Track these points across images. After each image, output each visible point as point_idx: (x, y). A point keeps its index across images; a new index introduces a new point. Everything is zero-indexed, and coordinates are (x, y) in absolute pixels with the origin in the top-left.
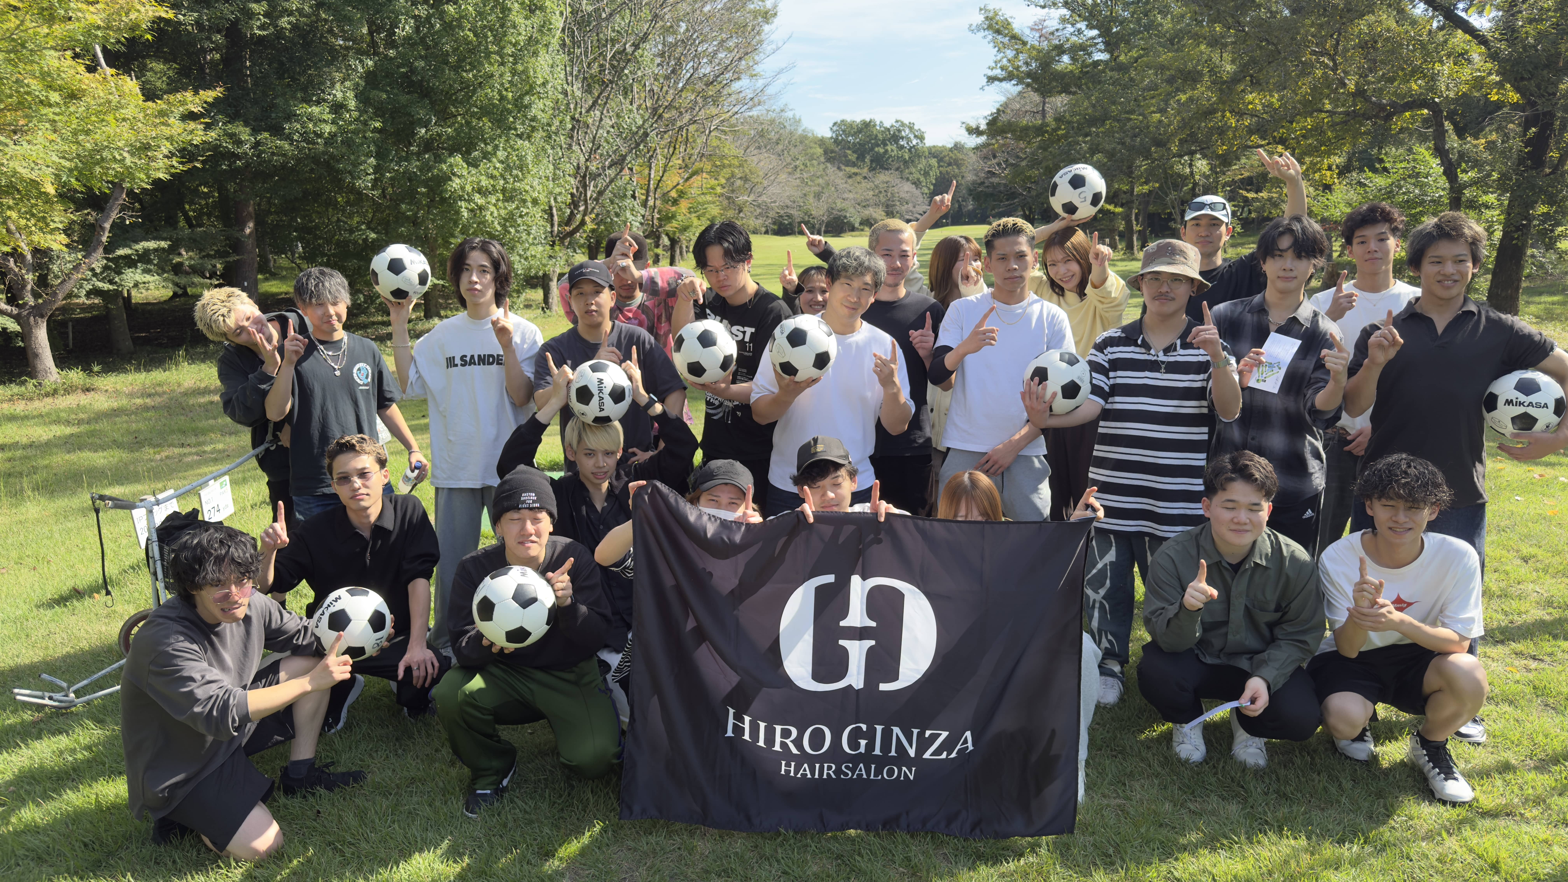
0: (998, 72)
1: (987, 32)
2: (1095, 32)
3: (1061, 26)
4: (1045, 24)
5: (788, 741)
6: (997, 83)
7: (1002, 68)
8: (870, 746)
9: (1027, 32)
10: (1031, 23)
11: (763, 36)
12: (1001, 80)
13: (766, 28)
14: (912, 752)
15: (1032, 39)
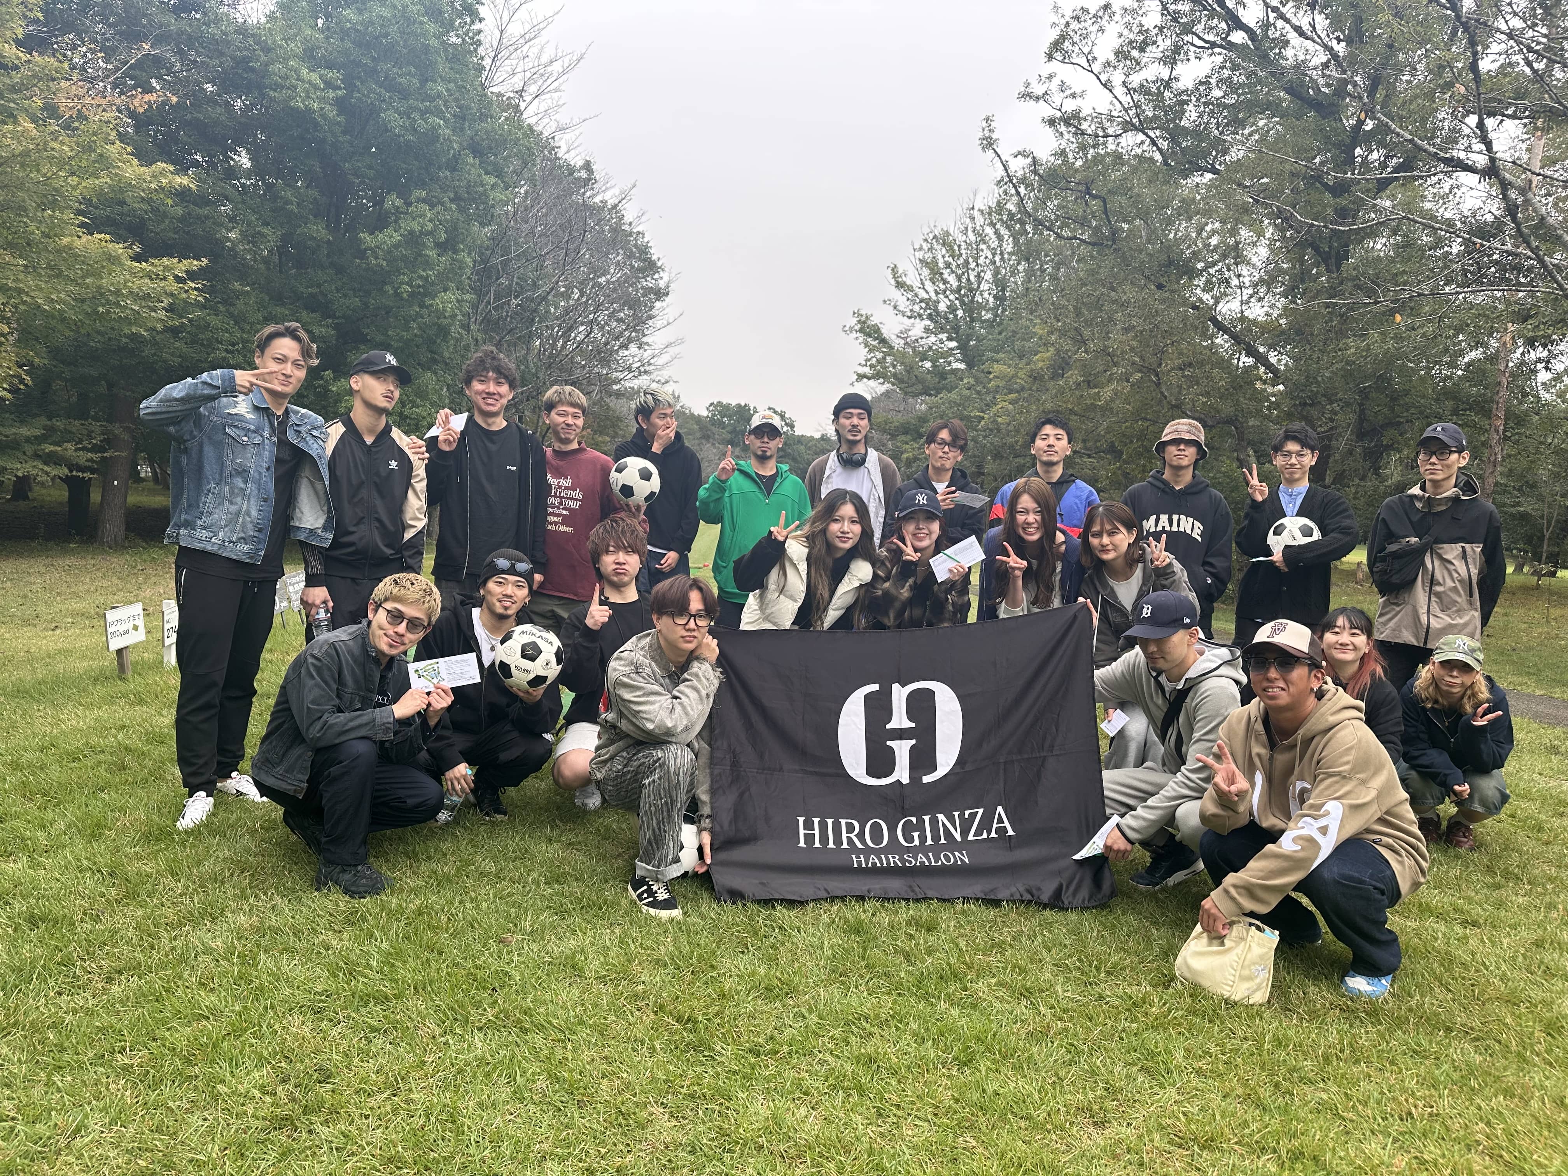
0: (867, 370)
1: (858, 334)
2: (953, 344)
3: (925, 335)
4: (910, 333)
5: (852, 836)
6: (865, 380)
7: (871, 366)
8: (923, 838)
9: (894, 337)
10: (897, 331)
11: (654, 312)
12: (869, 378)
13: (658, 304)
14: (958, 837)
15: (898, 344)
